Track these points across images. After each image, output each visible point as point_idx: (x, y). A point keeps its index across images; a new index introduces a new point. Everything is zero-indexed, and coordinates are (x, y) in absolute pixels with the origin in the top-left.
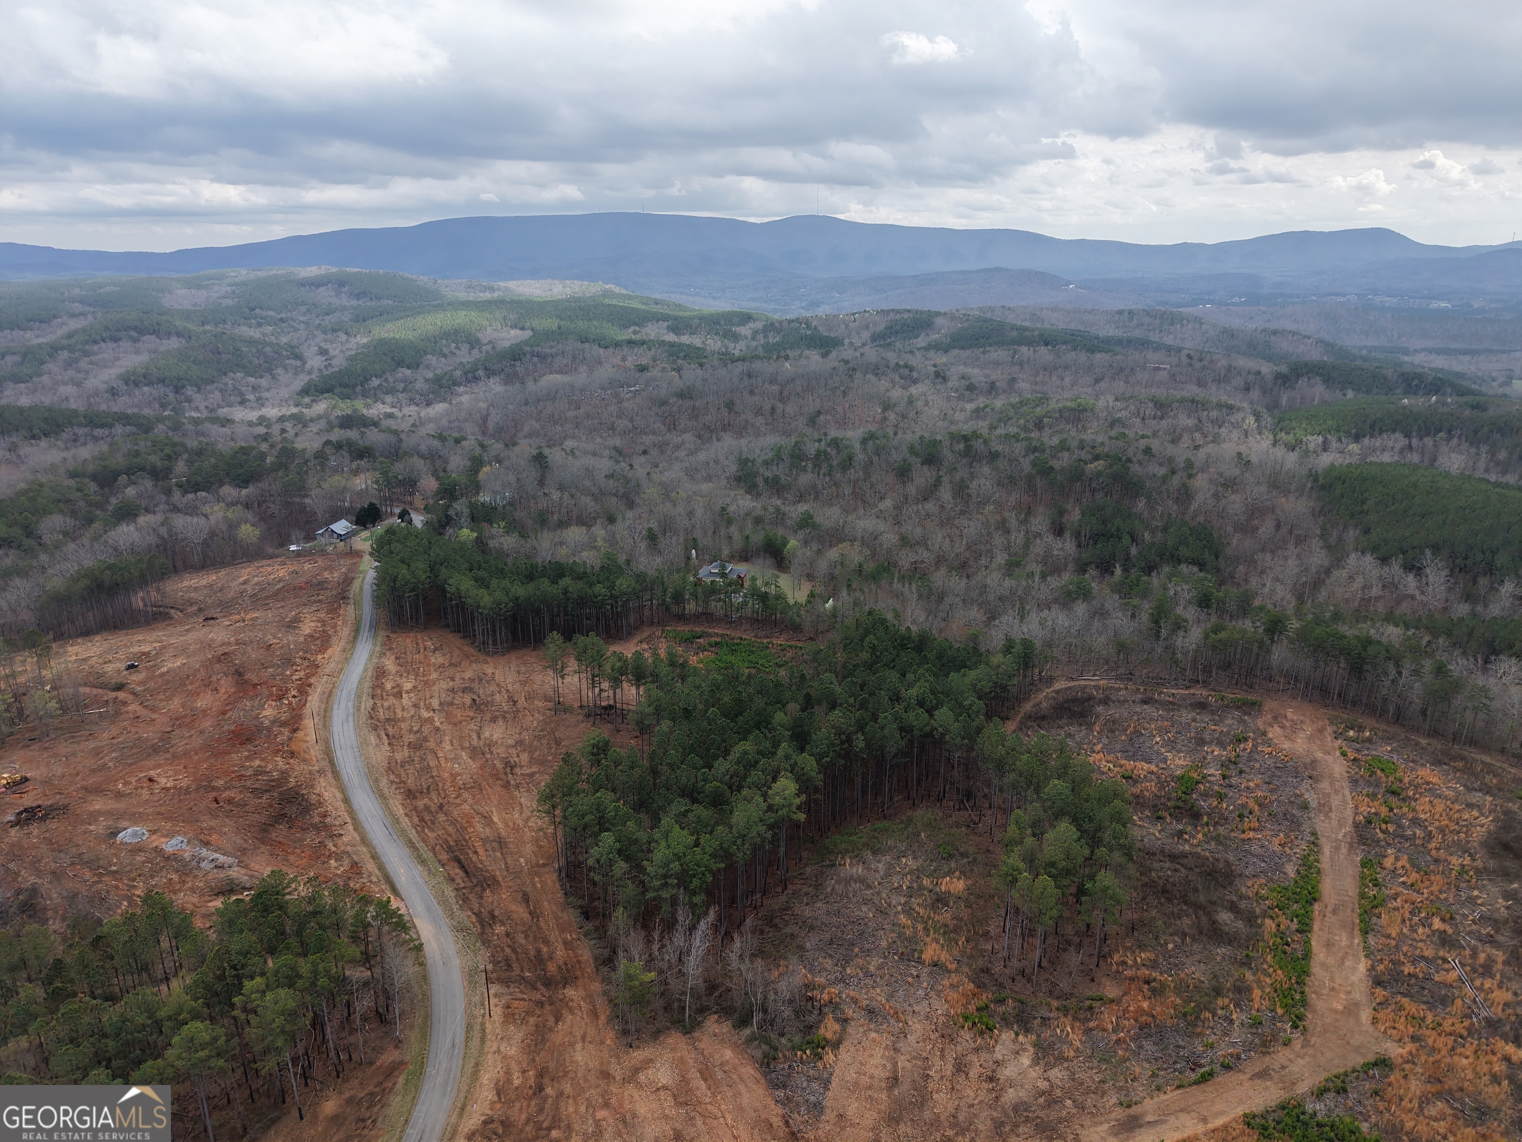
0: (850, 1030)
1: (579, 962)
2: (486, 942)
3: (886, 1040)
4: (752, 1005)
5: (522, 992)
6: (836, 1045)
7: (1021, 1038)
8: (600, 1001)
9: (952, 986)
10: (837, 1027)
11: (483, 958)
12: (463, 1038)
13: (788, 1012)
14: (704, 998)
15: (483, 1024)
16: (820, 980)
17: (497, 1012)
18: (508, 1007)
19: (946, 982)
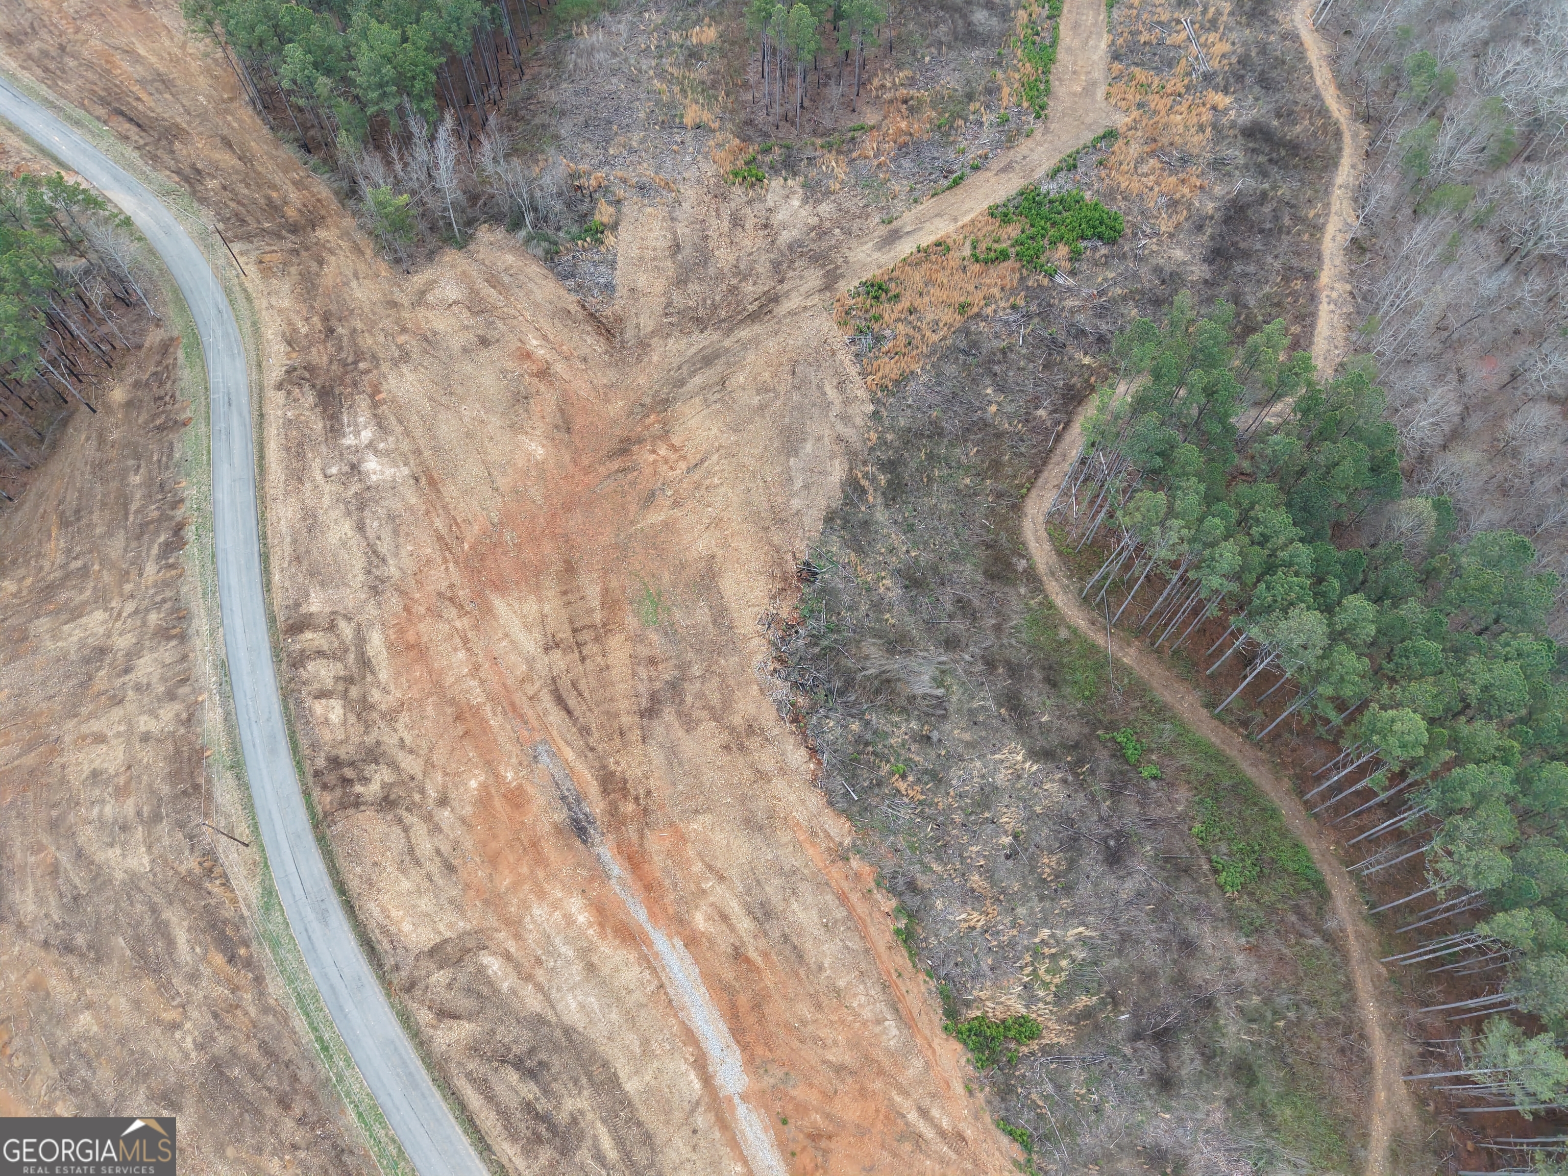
0: (625, 210)
1: (319, 200)
2: (203, 200)
3: (662, 212)
4: (520, 207)
5: (268, 244)
6: (614, 227)
7: (790, 182)
8: (358, 236)
9: (718, 145)
10: (611, 210)
11: (207, 218)
12: (226, 302)
13: (559, 206)
14: (469, 210)
15: (241, 285)
16: (584, 167)
17: (252, 270)
18: (261, 262)
19: (712, 143)
